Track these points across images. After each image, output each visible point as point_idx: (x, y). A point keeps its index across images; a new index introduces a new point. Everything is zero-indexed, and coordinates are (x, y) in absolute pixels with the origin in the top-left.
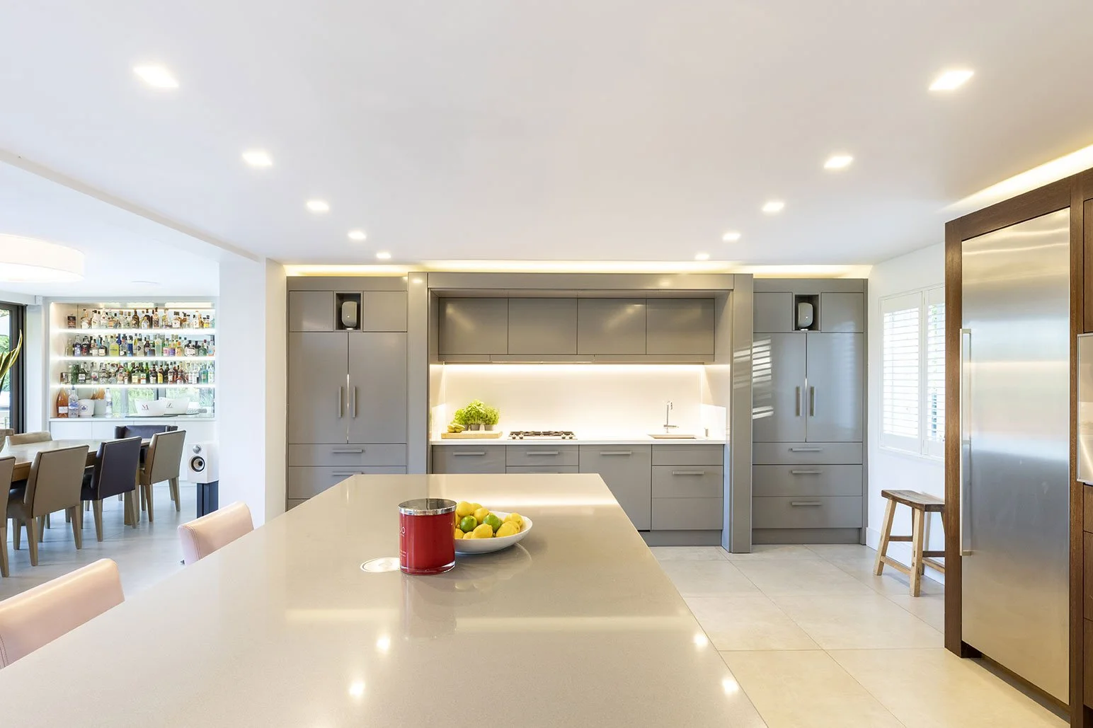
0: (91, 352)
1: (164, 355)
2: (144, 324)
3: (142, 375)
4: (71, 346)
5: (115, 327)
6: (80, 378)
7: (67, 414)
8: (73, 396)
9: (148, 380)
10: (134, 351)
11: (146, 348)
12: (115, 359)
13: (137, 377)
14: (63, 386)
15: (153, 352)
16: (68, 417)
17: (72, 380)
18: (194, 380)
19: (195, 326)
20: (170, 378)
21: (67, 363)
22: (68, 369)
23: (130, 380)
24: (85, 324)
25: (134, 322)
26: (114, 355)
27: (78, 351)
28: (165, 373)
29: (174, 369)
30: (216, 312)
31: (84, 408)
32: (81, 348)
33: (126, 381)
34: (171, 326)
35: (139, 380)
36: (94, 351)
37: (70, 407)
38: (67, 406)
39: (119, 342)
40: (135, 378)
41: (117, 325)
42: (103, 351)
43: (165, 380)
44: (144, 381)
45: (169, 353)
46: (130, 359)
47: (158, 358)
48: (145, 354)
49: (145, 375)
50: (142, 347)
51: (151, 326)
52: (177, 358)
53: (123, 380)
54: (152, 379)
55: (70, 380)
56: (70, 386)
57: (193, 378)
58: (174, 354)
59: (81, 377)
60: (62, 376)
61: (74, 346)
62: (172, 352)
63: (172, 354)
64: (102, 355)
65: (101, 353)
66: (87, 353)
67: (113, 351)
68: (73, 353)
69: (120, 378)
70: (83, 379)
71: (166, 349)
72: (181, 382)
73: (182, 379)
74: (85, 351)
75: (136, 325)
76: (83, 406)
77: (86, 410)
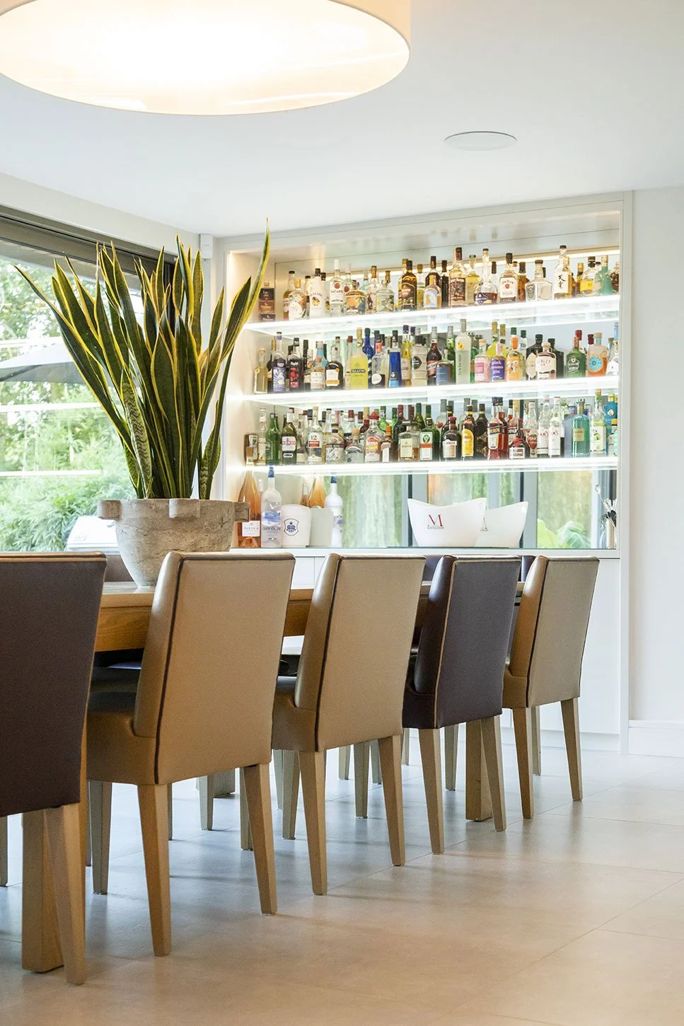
0: (307, 379)
1: (478, 377)
2: (431, 295)
3: (423, 435)
4: (264, 365)
5: (362, 310)
6: (285, 448)
7: (258, 539)
8: (269, 493)
9: (438, 453)
10: (404, 375)
11: (433, 363)
12: (361, 397)
13: (410, 441)
14: (251, 468)
15: (450, 375)
16: (260, 546)
17: (268, 453)
18: (554, 447)
19: (557, 290)
20: (493, 440)
21: (258, 409)
22: (258, 424)
23: (395, 454)
24: (294, 308)
25: (406, 291)
26: (358, 385)
27: (279, 377)
28: (479, 428)
29: (501, 416)
30: (622, 256)
31: (291, 528)
32: (287, 370)
33: (386, 452)
34: (493, 297)
35: (416, 451)
36: (313, 378)
37: (265, 523)
38: (258, 518)
39: (369, 351)
40: (406, 446)
41: (366, 305)
42: (333, 375)
43: (480, 450)
44: (427, 453)
45: (490, 371)
46: (393, 396)
47: (460, 391)
48: (431, 380)
49: (430, 435)
50: (424, 360)
51: (444, 301)
52: (509, 388)
53: (380, 452)
54: (448, 447)
55: (262, 452)
56: (265, 469)
57: (549, 440)
58: (502, 374)
59: (289, 444)
60: (247, 443)
61: (271, 365)
62: (498, 370)
63: (496, 374)
64: (331, 388)
65: (329, 381)
66: (300, 384)
67: (357, 374)
68: (270, 386)
69: (371, 448)
70: (290, 452)
71: (483, 363)
72: (519, 455)
73: (522, 446)
74: (296, 381)
75: (409, 302)
76: (290, 521)
77: (295, 532)
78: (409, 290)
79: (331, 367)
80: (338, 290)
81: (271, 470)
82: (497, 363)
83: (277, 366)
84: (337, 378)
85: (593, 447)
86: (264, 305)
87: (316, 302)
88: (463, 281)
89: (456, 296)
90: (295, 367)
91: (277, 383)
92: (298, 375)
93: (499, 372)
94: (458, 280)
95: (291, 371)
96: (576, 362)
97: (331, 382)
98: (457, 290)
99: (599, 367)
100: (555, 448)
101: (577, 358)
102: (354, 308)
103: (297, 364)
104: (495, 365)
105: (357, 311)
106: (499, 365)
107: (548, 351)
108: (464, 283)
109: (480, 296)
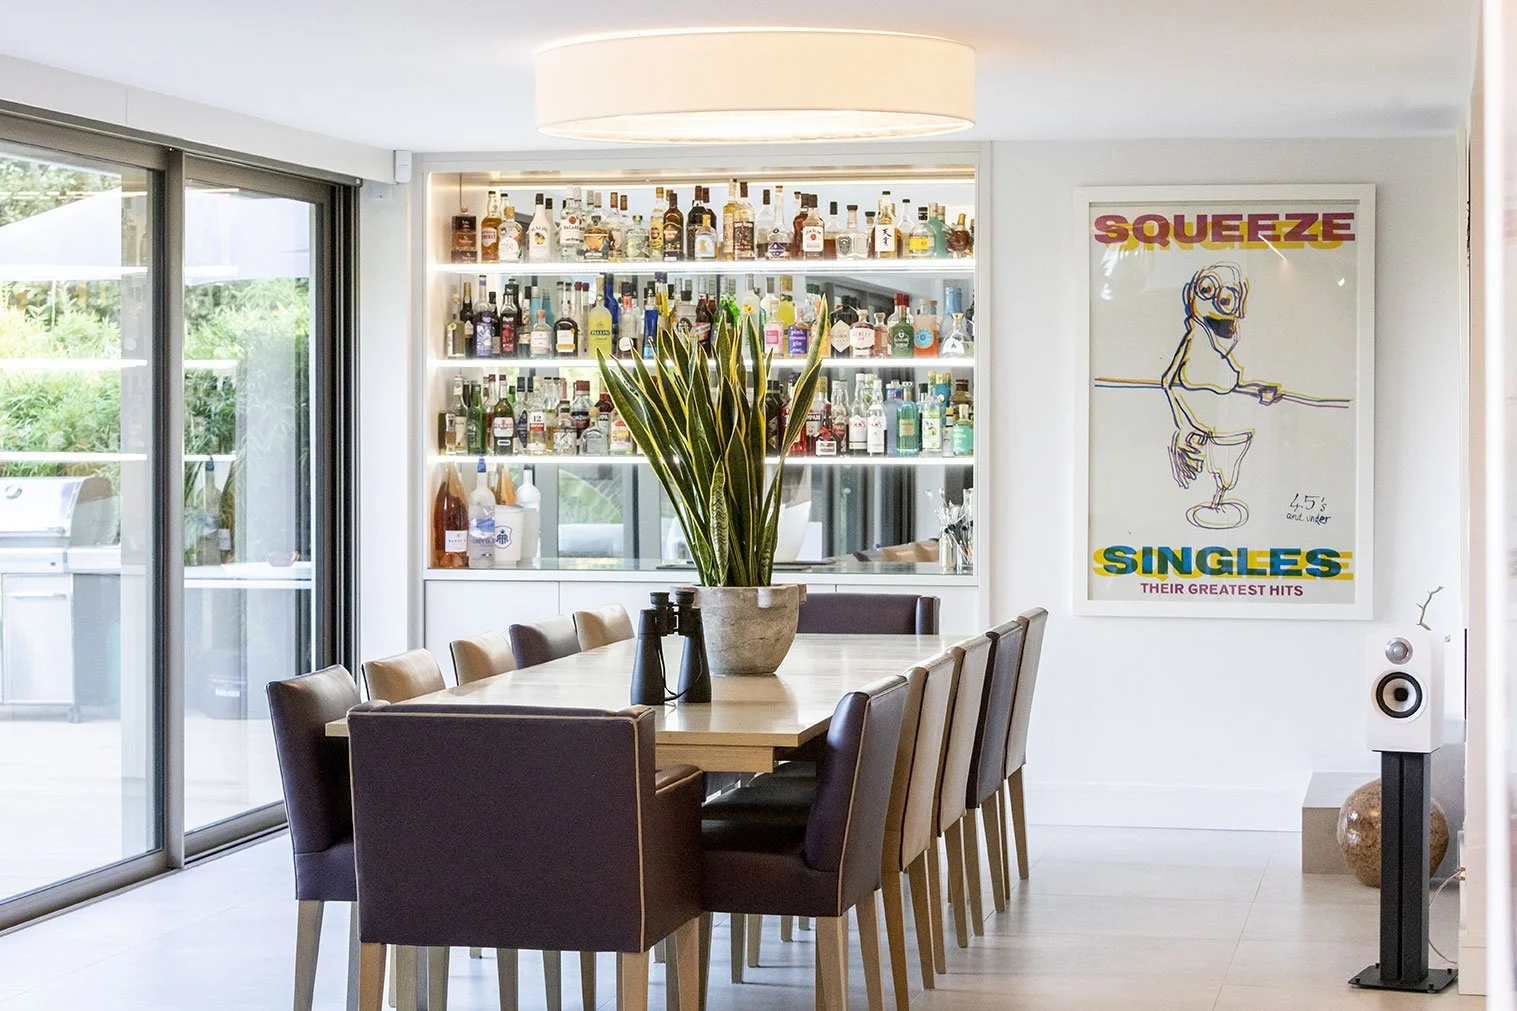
0: (523, 340)
4: (463, 322)
5: (608, 254)
6: (498, 433)
7: (465, 555)
8: (479, 493)
14: (450, 460)
16: (466, 565)
17: (472, 441)
22: (453, 398)
24: (509, 245)
27: (485, 338)
31: (503, 538)
32: (495, 327)
36: (534, 338)
37: (476, 533)
38: (465, 525)
39: (612, 305)
41: (610, 249)
42: (565, 337)
45: (787, 341)
56: (469, 459)
57: (867, 432)
59: (502, 428)
60: (442, 424)
61: (473, 322)
62: (800, 341)
63: (797, 347)
64: (564, 354)
65: (560, 345)
66: (515, 347)
67: (600, 337)
68: (470, 347)
69: (619, 435)
70: (505, 438)
71: (777, 331)
72: (829, 450)
73: (832, 440)
74: (510, 342)
75: (675, 248)
76: (501, 528)
77: (507, 543)
78: (676, 232)
79: (564, 328)
80: (574, 225)
81: (482, 462)
82: (798, 332)
83: (482, 321)
84: (572, 342)
85: (926, 443)
86: (463, 239)
87: (540, 240)
88: (751, 225)
89: (742, 244)
90: (509, 323)
91: (482, 344)
92: (512, 335)
93: (800, 344)
94: (745, 225)
95: (504, 329)
96: (905, 337)
97: (566, 346)
98: (745, 237)
99: (928, 342)
100: (877, 443)
101: (906, 333)
102: (597, 250)
103: (512, 319)
104: (794, 335)
105: (600, 254)
106: (801, 335)
107: (865, 321)
108: (752, 228)
109: (775, 246)
